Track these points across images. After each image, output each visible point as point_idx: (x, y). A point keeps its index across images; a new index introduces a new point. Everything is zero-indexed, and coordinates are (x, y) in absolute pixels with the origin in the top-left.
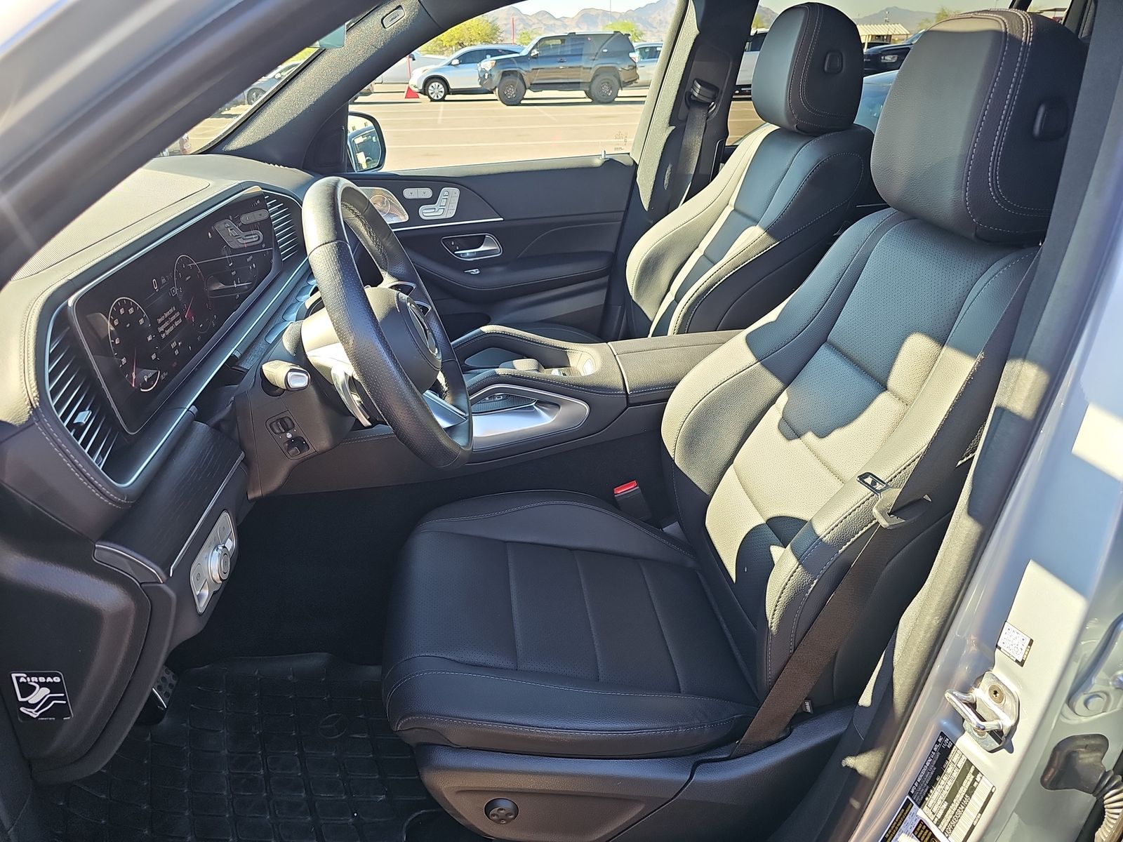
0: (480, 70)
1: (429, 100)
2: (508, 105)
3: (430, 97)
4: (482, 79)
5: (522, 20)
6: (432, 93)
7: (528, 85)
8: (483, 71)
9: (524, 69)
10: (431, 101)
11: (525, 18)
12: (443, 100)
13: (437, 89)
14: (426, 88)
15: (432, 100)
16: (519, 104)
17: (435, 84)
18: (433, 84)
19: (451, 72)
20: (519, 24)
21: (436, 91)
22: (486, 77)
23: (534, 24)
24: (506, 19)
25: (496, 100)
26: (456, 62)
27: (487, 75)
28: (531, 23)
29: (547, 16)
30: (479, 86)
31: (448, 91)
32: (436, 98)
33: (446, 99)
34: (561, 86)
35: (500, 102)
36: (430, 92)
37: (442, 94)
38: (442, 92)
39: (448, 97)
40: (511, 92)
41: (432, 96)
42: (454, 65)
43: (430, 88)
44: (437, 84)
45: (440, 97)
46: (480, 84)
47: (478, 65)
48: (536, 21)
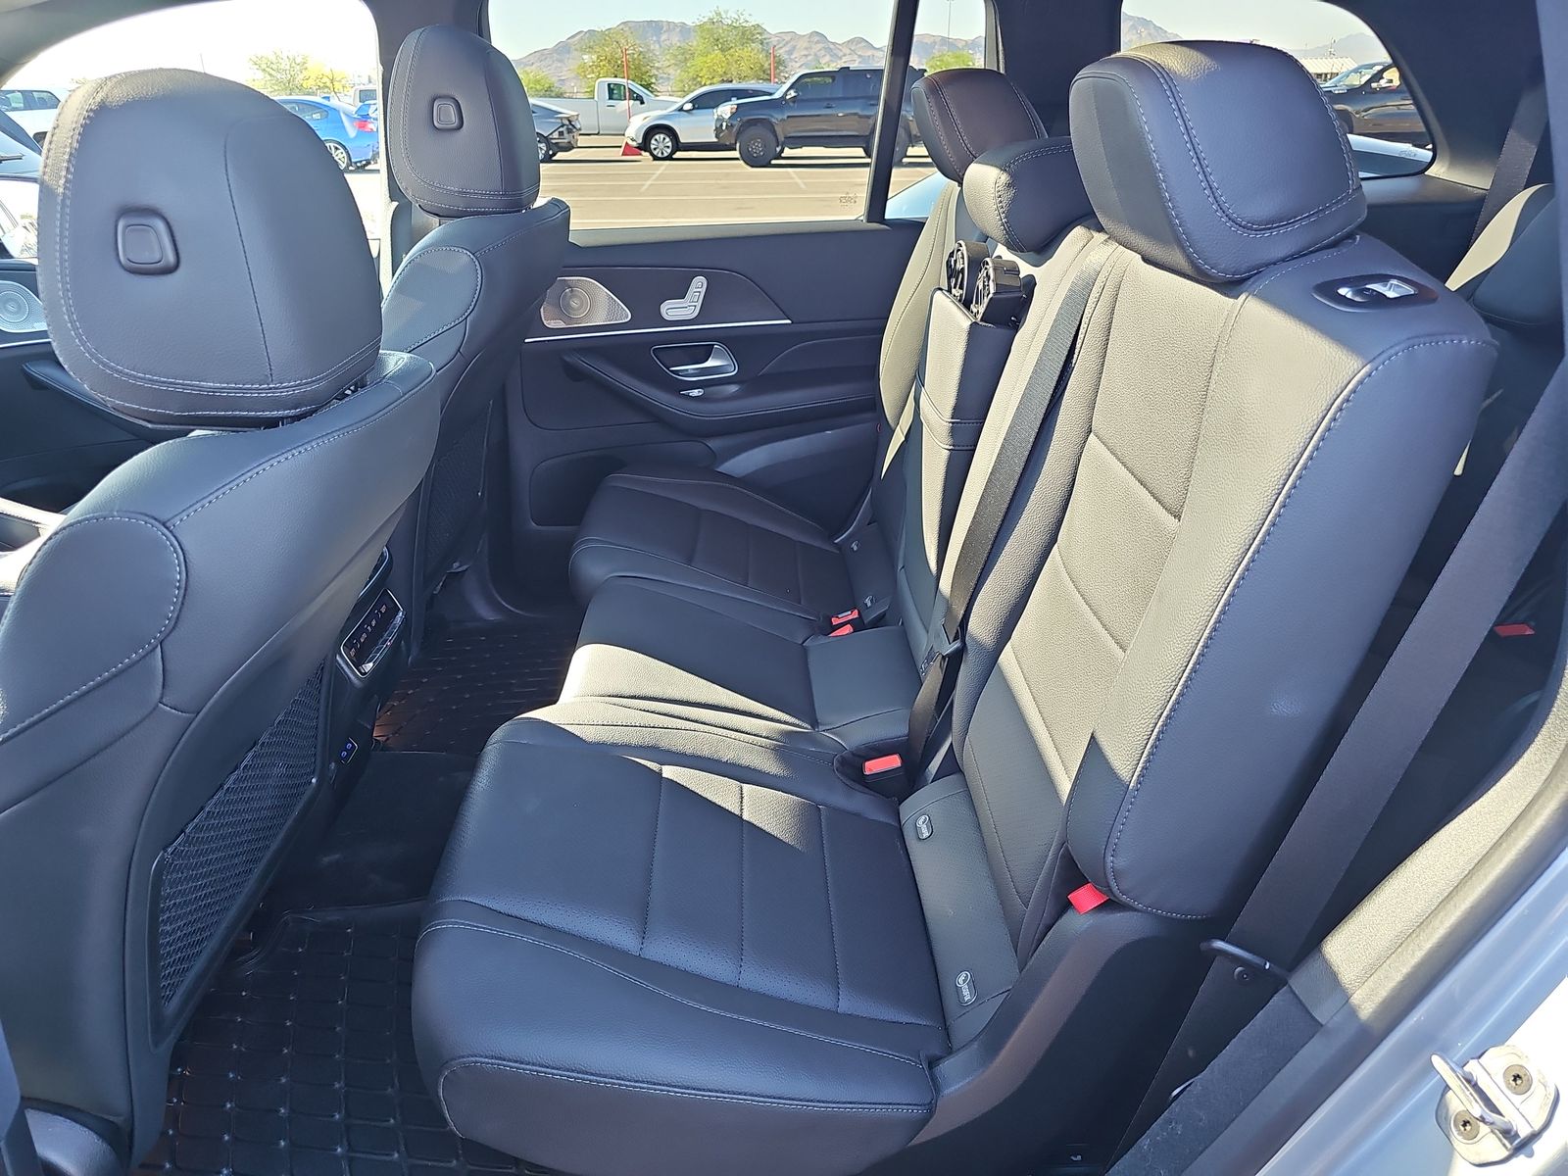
0: (716, 117)
1: (651, 158)
2: (752, 166)
3: (652, 154)
4: (719, 130)
5: (828, 50)
6: (655, 149)
7: (781, 138)
8: (720, 119)
9: (776, 116)
10: (654, 160)
11: (832, 46)
12: (669, 158)
13: (661, 143)
14: (648, 141)
15: (656, 158)
16: (769, 165)
17: (660, 137)
18: (657, 137)
19: (682, 119)
20: (825, 55)
21: (661, 146)
22: (724, 128)
23: (845, 55)
24: (806, 49)
25: (737, 159)
26: (688, 106)
27: (724, 124)
28: (841, 54)
29: (863, 44)
30: (716, 140)
31: (678, 146)
32: (660, 155)
33: (674, 156)
34: (827, 141)
35: (742, 162)
36: (652, 147)
37: (669, 151)
38: (668, 147)
39: (678, 155)
40: (757, 148)
41: (655, 153)
42: (686, 111)
43: (653, 141)
44: (662, 136)
45: (666, 154)
46: (716, 137)
47: (715, 110)
48: (848, 51)
